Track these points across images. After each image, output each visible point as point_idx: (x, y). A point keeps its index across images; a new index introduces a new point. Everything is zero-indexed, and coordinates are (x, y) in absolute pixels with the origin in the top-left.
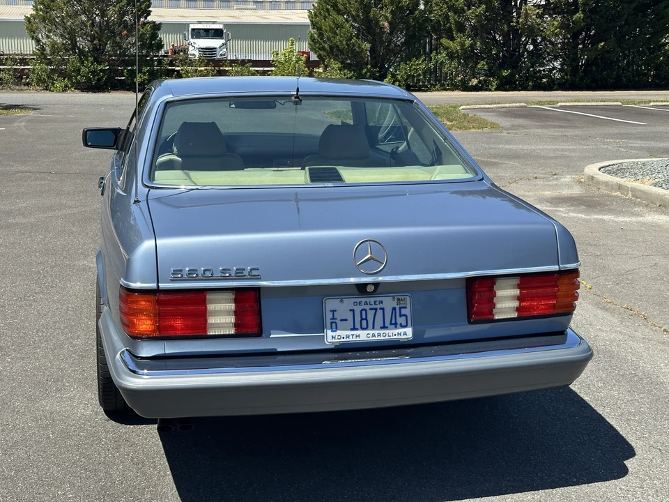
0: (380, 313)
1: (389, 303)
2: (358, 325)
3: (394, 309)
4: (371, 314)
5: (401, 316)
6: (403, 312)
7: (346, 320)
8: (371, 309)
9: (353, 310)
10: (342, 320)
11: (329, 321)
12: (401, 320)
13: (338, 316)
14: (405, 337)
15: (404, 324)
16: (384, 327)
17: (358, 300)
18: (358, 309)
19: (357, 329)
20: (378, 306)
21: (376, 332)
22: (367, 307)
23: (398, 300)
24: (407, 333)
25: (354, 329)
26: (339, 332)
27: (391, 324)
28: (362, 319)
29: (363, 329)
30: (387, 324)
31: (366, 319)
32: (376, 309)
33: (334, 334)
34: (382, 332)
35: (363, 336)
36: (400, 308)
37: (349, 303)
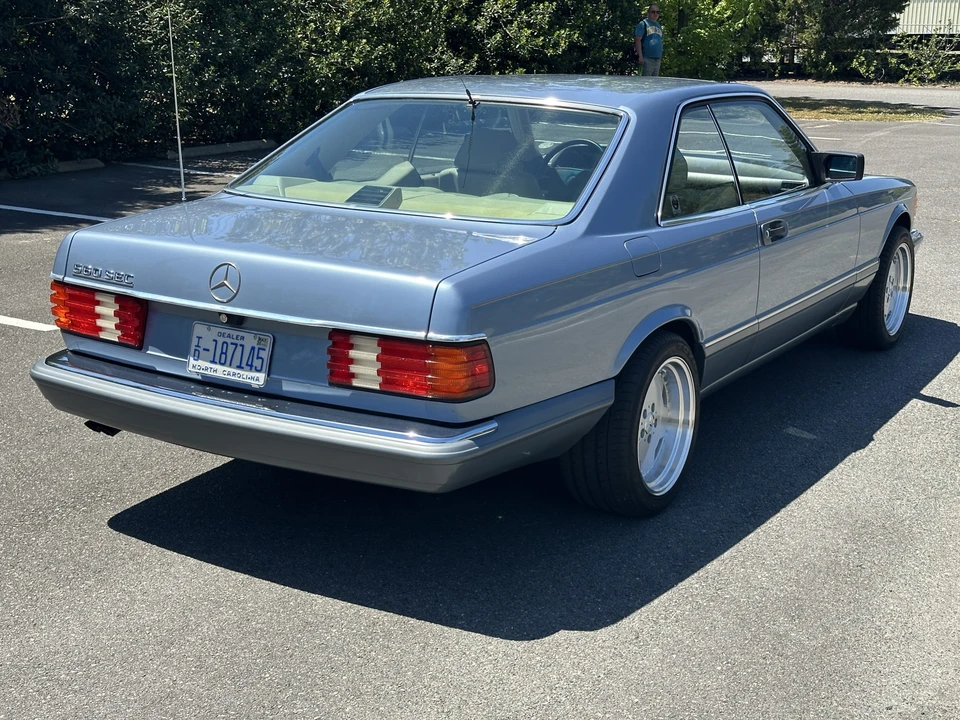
0: (239, 349)
1: (249, 340)
2: (217, 360)
3: (253, 348)
4: (231, 348)
5: (258, 358)
6: (261, 354)
7: (208, 350)
8: (232, 344)
9: (216, 341)
10: (204, 349)
11: (193, 348)
12: (257, 363)
13: (203, 345)
14: (257, 383)
15: (259, 368)
16: (240, 367)
17: (223, 331)
18: (221, 340)
19: (216, 363)
20: (239, 342)
21: (232, 370)
22: (229, 341)
23: (260, 339)
24: (257, 379)
25: (213, 362)
26: (200, 362)
27: (247, 365)
28: (222, 353)
29: (223, 364)
30: (244, 365)
31: (225, 354)
32: (236, 345)
33: (195, 363)
34: (237, 371)
35: (220, 372)
36: (259, 349)
37: (215, 331)
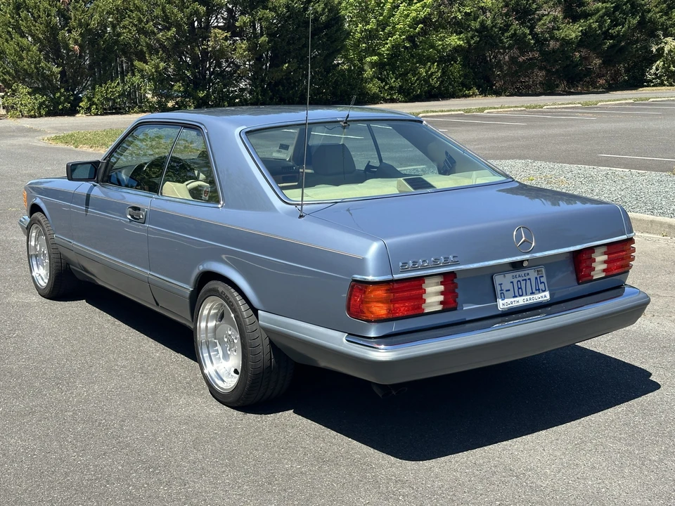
0: (528, 282)
1: (533, 274)
2: (517, 294)
3: (536, 278)
4: (523, 283)
5: (541, 283)
6: (543, 279)
7: (509, 290)
8: (523, 280)
9: (512, 282)
10: (507, 291)
11: (498, 292)
12: (542, 287)
13: (504, 288)
14: (545, 299)
15: (544, 289)
16: (532, 293)
17: (514, 274)
18: (515, 281)
19: (516, 297)
20: (527, 278)
21: (528, 297)
22: (520, 279)
23: (538, 271)
24: (545, 296)
25: (515, 297)
26: (506, 300)
27: (536, 290)
28: (519, 288)
29: (520, 296)
30: (534, 291)
31: (521, 288)
32: (526, 280)
33: (503, 302)
34: (531, 297)
35: (521, 301)
36: (540, 277)
37: (509, 276)
